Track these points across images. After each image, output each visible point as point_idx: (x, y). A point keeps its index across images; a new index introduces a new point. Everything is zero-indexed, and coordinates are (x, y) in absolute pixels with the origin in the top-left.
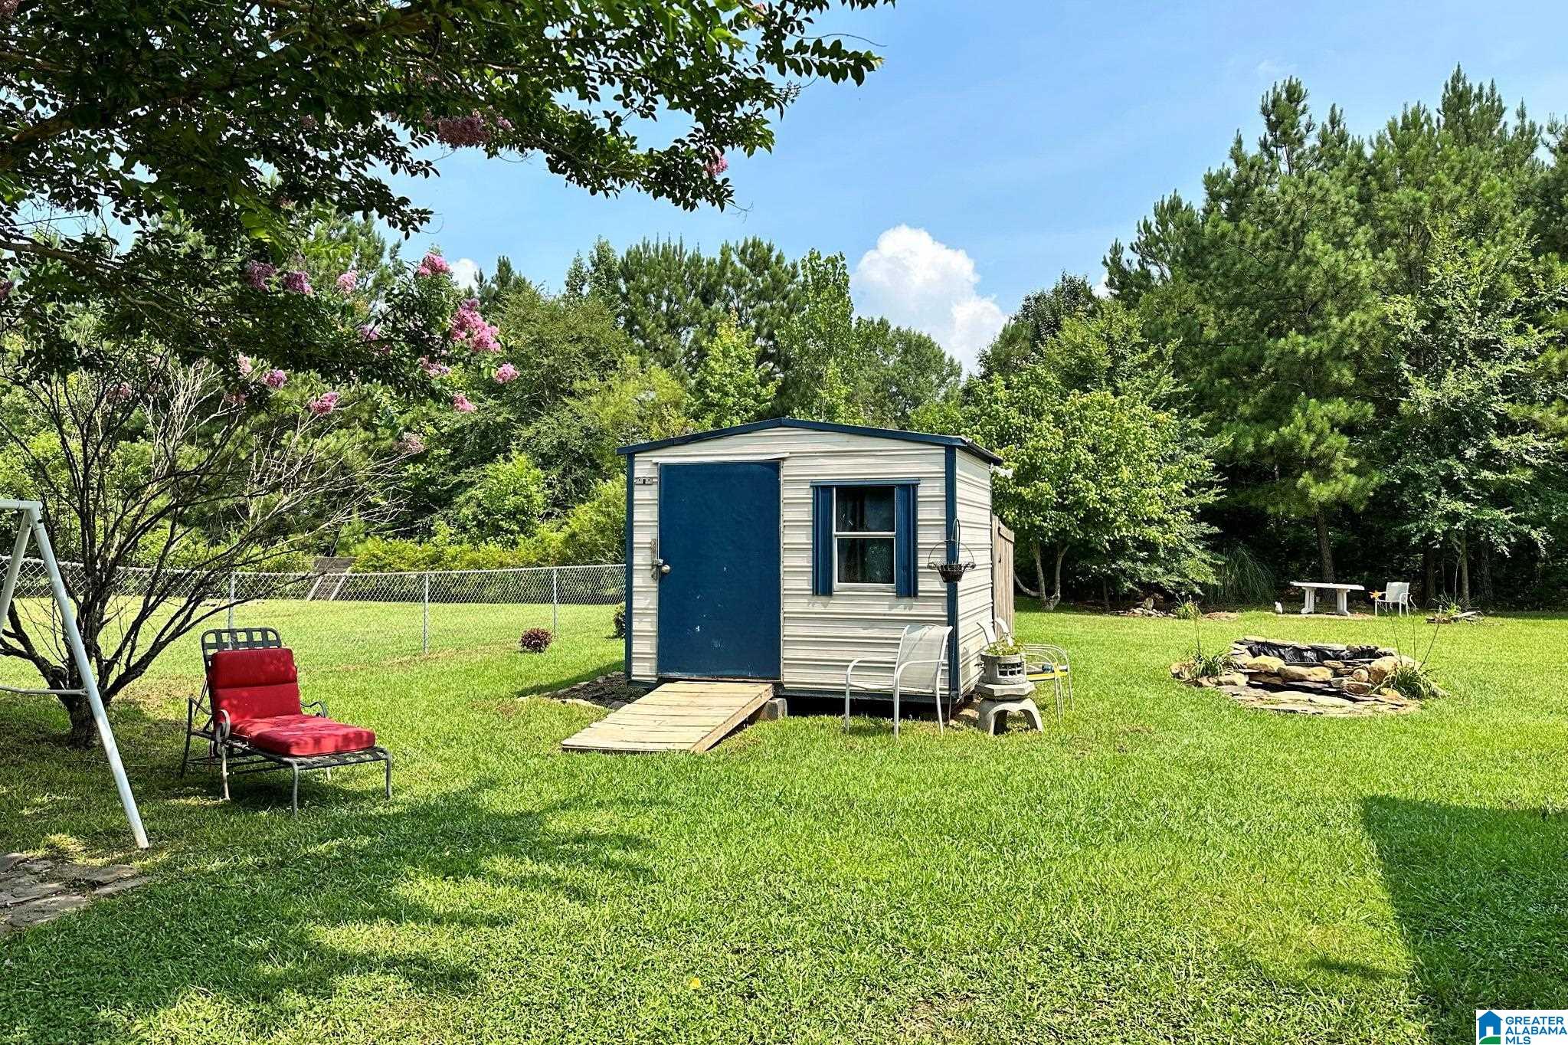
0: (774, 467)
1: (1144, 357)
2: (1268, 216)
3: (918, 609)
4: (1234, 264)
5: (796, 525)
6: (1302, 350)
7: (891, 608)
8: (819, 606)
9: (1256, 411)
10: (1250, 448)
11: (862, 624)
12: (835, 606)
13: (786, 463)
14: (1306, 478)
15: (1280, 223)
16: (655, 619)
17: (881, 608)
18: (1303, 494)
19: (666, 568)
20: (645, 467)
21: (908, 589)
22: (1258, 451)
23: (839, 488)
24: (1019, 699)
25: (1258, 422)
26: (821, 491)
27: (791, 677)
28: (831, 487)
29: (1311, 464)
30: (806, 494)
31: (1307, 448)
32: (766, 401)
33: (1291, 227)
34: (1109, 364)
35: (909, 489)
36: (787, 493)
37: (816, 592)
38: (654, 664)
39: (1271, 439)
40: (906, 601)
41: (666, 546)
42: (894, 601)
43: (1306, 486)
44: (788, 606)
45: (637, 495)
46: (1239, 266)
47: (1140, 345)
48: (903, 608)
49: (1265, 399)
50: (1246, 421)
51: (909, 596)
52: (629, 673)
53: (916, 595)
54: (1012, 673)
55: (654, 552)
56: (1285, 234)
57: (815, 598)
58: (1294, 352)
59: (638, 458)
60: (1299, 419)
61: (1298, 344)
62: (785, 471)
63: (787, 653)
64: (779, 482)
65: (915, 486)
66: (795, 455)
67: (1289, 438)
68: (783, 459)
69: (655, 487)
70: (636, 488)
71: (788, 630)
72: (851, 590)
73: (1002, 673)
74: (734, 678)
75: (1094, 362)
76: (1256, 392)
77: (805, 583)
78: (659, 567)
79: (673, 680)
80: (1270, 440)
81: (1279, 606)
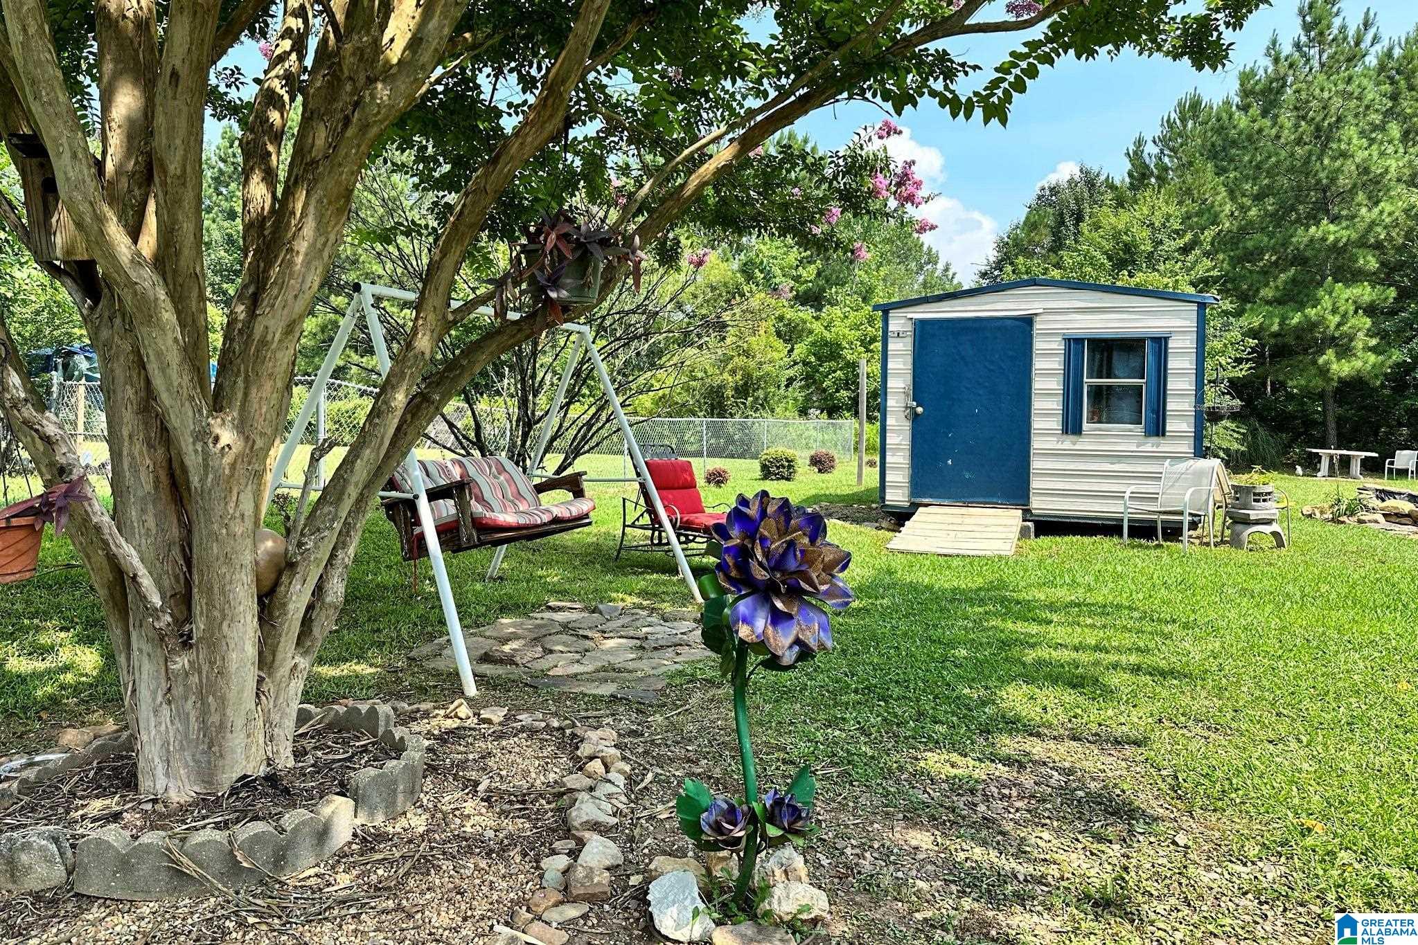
0: (1028, 321)
1: (1181, 243)
2: (1302, 113)
3: (1165, 446)
4: (1270, 157)
5: (1048, 374)
6: (1332, 238)
7: (1139, 445)
8: (1068, 443)
9: (1278, 294)
10: (1275, 328)
11: (1110, 460)
12: (1082, 444)
13: (1038, 319)
14: (1330, 354)
15: (1313, 119)
16: (908, 453)
17: (1130, 446)
18: (1324, 372)
19: (920, 410)
20: (899, 322)
21: (1157, 429)
22: (1282, 329)
23: (1089, 340)
24: (1268, 522)
25: (1280, 304)
26: (1073, 344)
27: (1039, 504)
28: (1083, 340)
29: (1332, 341)
30: (1058, 345)
31: (1332, 326)
32: (807, 281)
33: (1326, 124)
34: (1150, 249)
35: (1161, 342)
36: (1039, 345)
37: (1065, 431)
38: (906, 491)
39: (1296, 319)
40: (1154, 439)
41: (919, 390)
42: (1143, 440)
43: (1327, 363)
44: (1037, 444)
45: (891, 347)
46: (1273, 159)
47: (1177, 232)
48: (1151, 446)
49: (1286, 283)
50: (1268, 303)
51: (1158, 435)
52: (883, 499)
53: (1164, 435)
54: (1264, 500)
55: (908, 395)
56: (1318, 129)
57: (1065, 436)
58: (1324, 239)
59: (892, 314)
60: (1327, 302)
61: (1329, 233)
62: (1038, 326)
63: (1036, 483)
64: (1031, 336)
65: (1166, 339)
66: (1048, 311)
67: (1314, 318)
68: (1036, 314)
69: (909, 341)
70: (890, 340)
71: (1036, 464)
72: (1100, 430)
73: (1255, 500)
74: (985, 504)
75: (1136, 247)
76: (1276, 278)
77: (1056, 424)
78: (913, 409)
79: (927, 505)
80: (1295, 321)
81: (1299, 470)
